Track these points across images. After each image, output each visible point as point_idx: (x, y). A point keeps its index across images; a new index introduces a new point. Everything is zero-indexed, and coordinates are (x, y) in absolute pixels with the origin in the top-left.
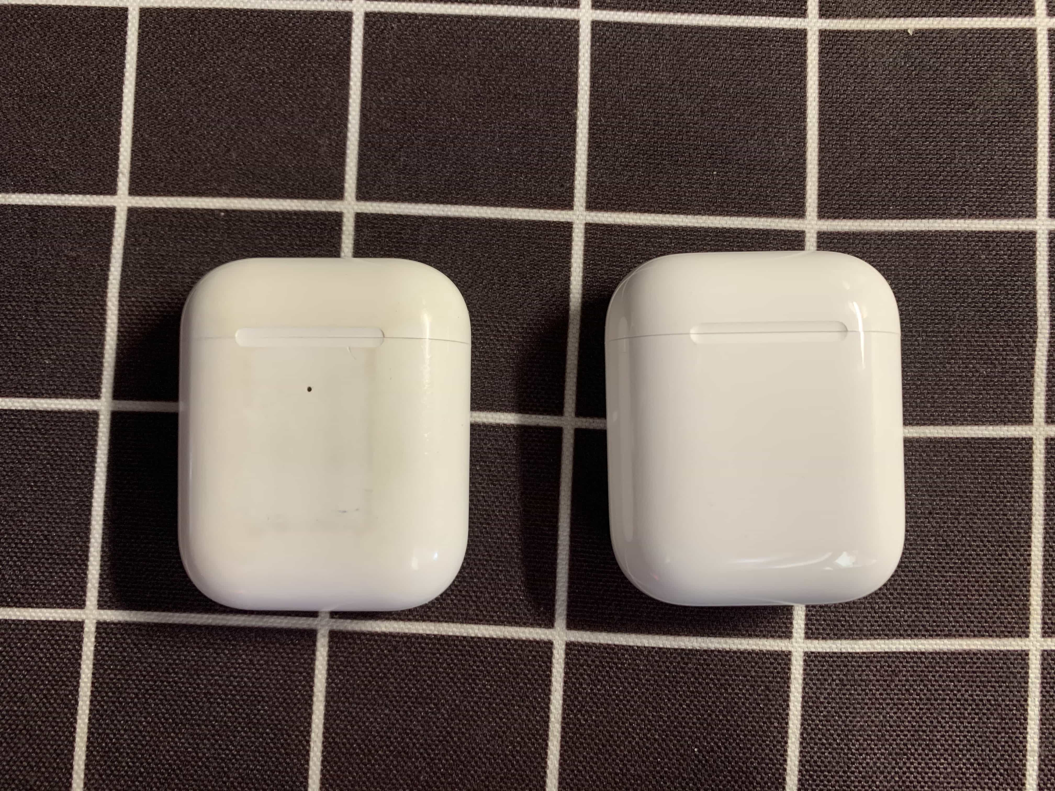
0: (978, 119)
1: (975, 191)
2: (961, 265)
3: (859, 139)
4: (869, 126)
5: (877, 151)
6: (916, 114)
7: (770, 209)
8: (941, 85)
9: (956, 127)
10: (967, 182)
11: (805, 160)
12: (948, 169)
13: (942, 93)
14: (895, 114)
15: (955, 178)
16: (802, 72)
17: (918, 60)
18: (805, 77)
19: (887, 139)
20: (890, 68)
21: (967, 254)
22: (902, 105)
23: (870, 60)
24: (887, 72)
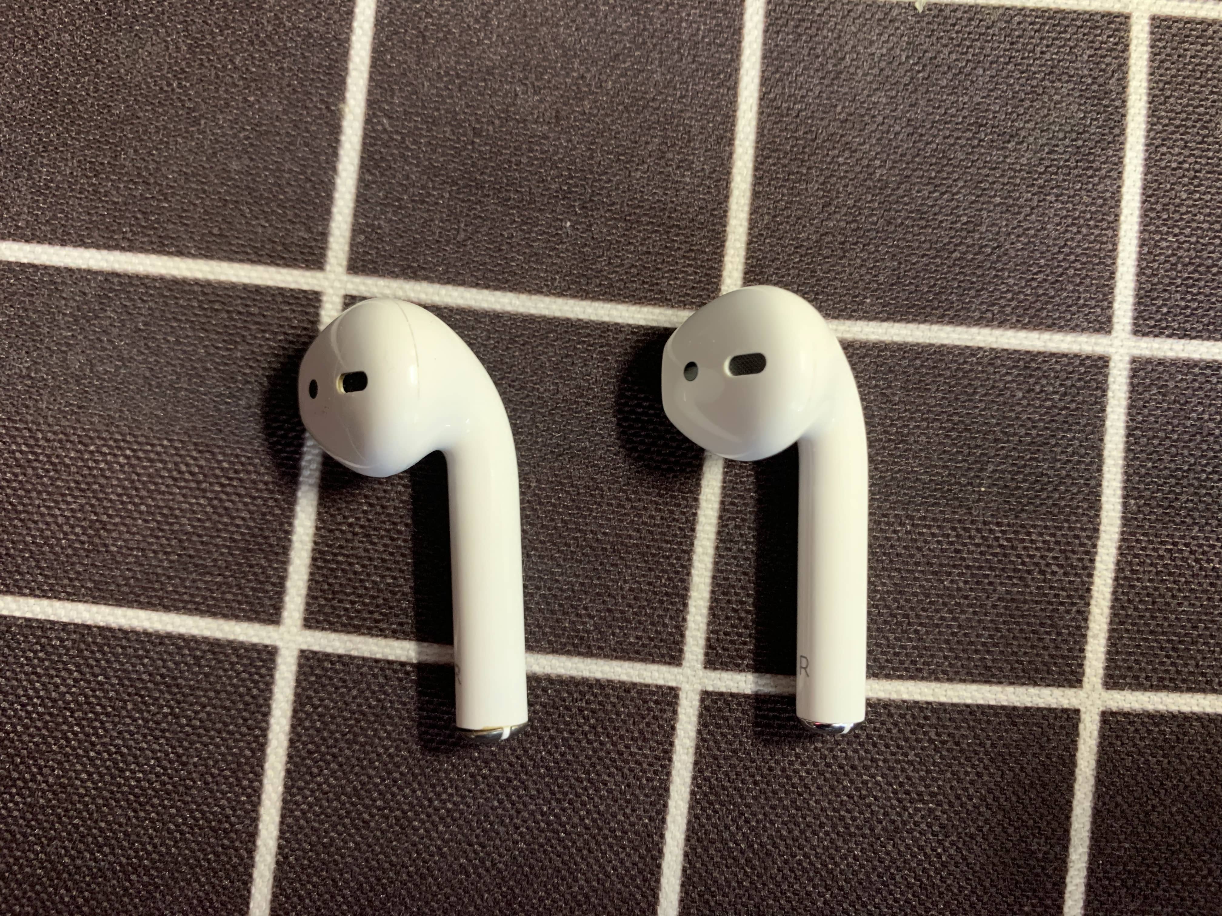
0: (1024, 161)
1: (1011, 281)
2: (982, 405)
3: (822, 179)
4: (841, 160)
5: (850, 202)
6: (921, 145)
7: (661, 292)
8: (966, 99)
9: (985, 171)
10: (999, 265)
11: (726, 211)
12: (969, 241)
13: (965, 113)
14: (885, 142)
15: (980, 257)
16: (732, 60)
17: (929, 55)
18: (737, 70)
19: (869, 183)
20: (883, 64)
21: (993, 387)
22: (897, 128)
23: (847, 48)
24: (875, 71)
